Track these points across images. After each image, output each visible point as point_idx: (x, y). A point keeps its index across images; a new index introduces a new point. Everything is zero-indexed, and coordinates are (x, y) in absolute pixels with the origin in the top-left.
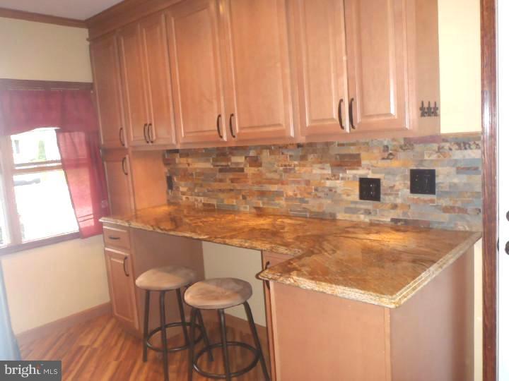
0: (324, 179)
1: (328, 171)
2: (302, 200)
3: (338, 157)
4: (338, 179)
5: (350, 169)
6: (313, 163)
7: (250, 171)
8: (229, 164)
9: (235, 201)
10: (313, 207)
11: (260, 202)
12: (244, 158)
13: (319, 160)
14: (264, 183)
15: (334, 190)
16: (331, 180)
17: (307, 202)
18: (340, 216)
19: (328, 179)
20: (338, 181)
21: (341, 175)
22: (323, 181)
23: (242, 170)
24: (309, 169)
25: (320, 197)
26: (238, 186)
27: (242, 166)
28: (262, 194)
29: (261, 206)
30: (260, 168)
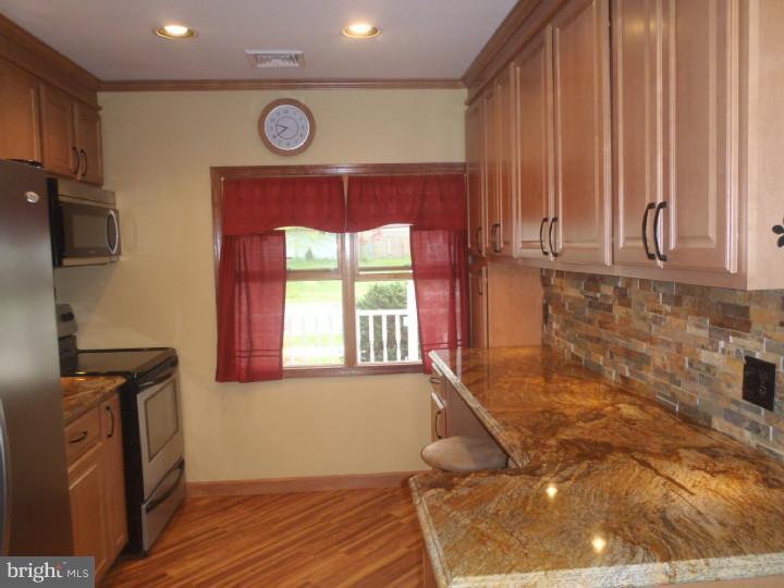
0: (698, 346)
1: (704, 333)
2: (672, 377)
3: (720, 307)
4: (716, 351)
5: (734, 335)
6: (689, 313)
7: (619, 312)
8: (598, 295)
9: (601, 358)
10: (684, 394)
11: (627, 368)
12: (612, 288)
13: (697, 309)
14: (632, 337)
15: (713, 371)
16: (707, 349)
17: (678, 383)
18: (717, 423)
19: (703, 347)
20: (716, 355)
21: (722, 344)
22: (698, 350)
23: (609, 308)
24: (681, 322)
25: (693, 379)
26: (604, 334)
27: (610, 302)
28: (629, 354)
29: (628, 374)
30: (629, 310)
